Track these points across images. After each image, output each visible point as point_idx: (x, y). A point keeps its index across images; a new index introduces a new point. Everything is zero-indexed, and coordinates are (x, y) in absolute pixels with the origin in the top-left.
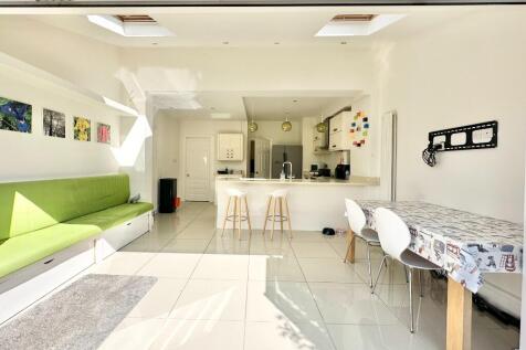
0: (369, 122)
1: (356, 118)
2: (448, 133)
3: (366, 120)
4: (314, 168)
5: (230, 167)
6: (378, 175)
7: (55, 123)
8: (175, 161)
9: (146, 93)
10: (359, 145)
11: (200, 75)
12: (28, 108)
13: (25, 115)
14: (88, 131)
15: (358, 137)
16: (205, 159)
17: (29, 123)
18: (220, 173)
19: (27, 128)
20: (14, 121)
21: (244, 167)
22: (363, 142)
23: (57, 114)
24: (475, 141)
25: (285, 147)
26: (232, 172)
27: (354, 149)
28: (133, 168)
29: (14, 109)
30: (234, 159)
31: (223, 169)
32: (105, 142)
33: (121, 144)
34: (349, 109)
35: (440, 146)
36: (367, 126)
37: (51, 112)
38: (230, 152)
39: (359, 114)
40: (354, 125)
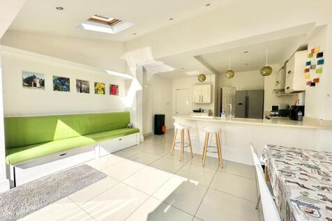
0: (324, 57)
1: (311, 55)
3: (320, 55)
4: (275, 108)
5: (202, 108)
7: (83, 86)
8: (168, 104)
9: (137, 65)
10: (313, 84)
12: (68, 80)
13: (66, 83)
14: (103, 89)
15: (312, 75)
16: (187, 102)
17: (68, 87)
18: (195, 111)
19: (68, 89)
20: (60, 87)
22: (317, 80)
23: (84, 81)
25: (247, 91)
26: (204, 111)
27: (308, 88)
28: (131, 108)
29: (60, 81)
30: (204, 102)
31: (197, 109)
32: (115, 94)
33: (126, 94)
34: (305, 48)
36: (321, 62)
37: (80, 81)
38: (201, 98)
39: (313, 51)
40: (309, 63)
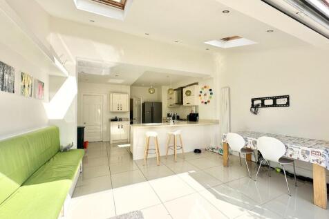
0: (213, 92)
1: (203, 89)
2: (263, 100)
3: (211, 90)
4: (169, 115)
5: (119, 116)
6: (218, 119)
7: (6, 76)
10: (205, 103)
11: (122, 52)
14: (30, 86)
16: (99, 111)
18: (112, 120)
21: (128, 116)
22: (209, 102)
24: (277, 103)
25: (152, 103)
26: (120, 120)
27: (202, 105)
30: (123, 110)
31: (114, 117)
32: (41, 97)
34: (196, 84)
35: (258, 105)
36: (211, 94)
37: (3, 64)
38: (120, 106)
39: (206, 87)
40: (201, 92)
